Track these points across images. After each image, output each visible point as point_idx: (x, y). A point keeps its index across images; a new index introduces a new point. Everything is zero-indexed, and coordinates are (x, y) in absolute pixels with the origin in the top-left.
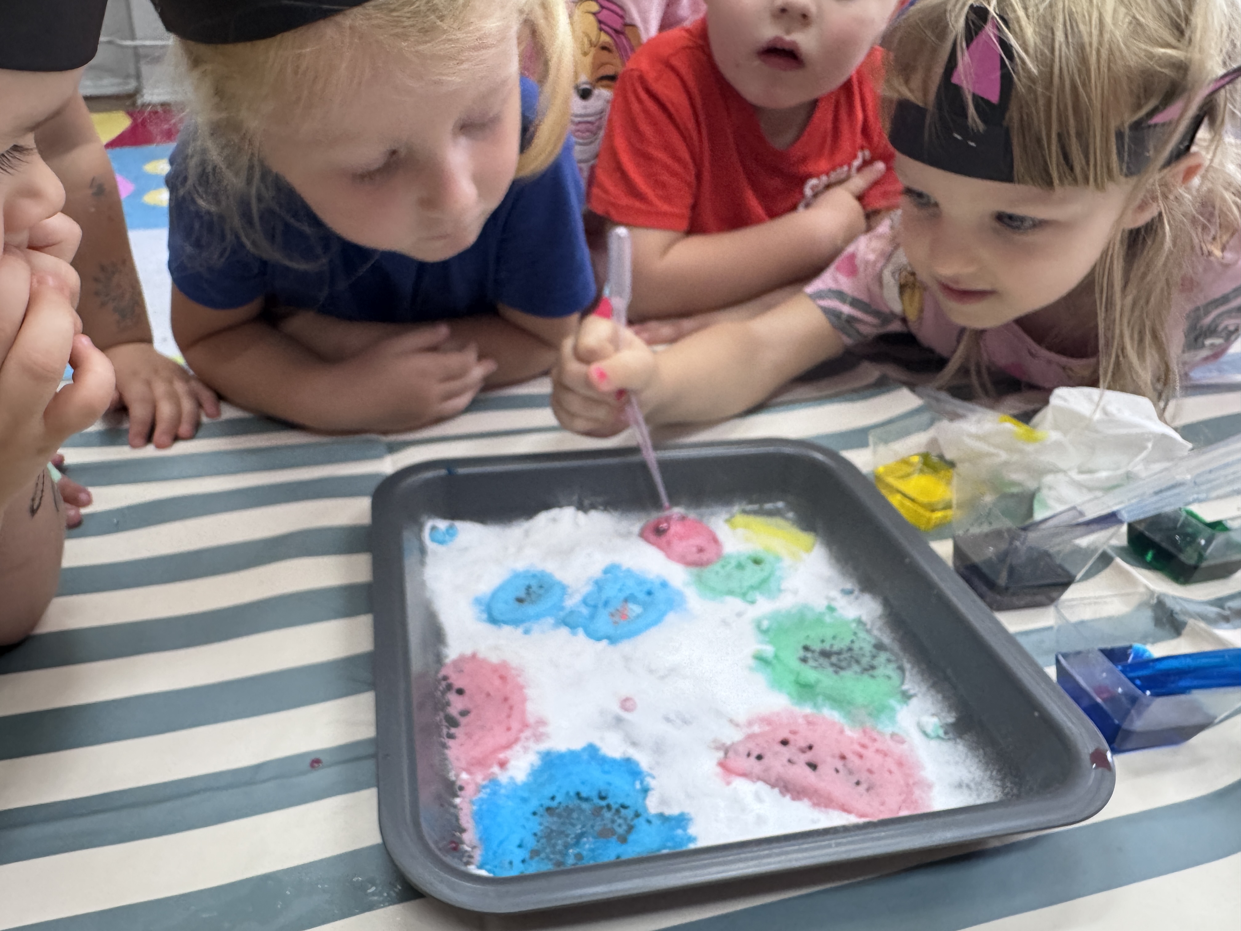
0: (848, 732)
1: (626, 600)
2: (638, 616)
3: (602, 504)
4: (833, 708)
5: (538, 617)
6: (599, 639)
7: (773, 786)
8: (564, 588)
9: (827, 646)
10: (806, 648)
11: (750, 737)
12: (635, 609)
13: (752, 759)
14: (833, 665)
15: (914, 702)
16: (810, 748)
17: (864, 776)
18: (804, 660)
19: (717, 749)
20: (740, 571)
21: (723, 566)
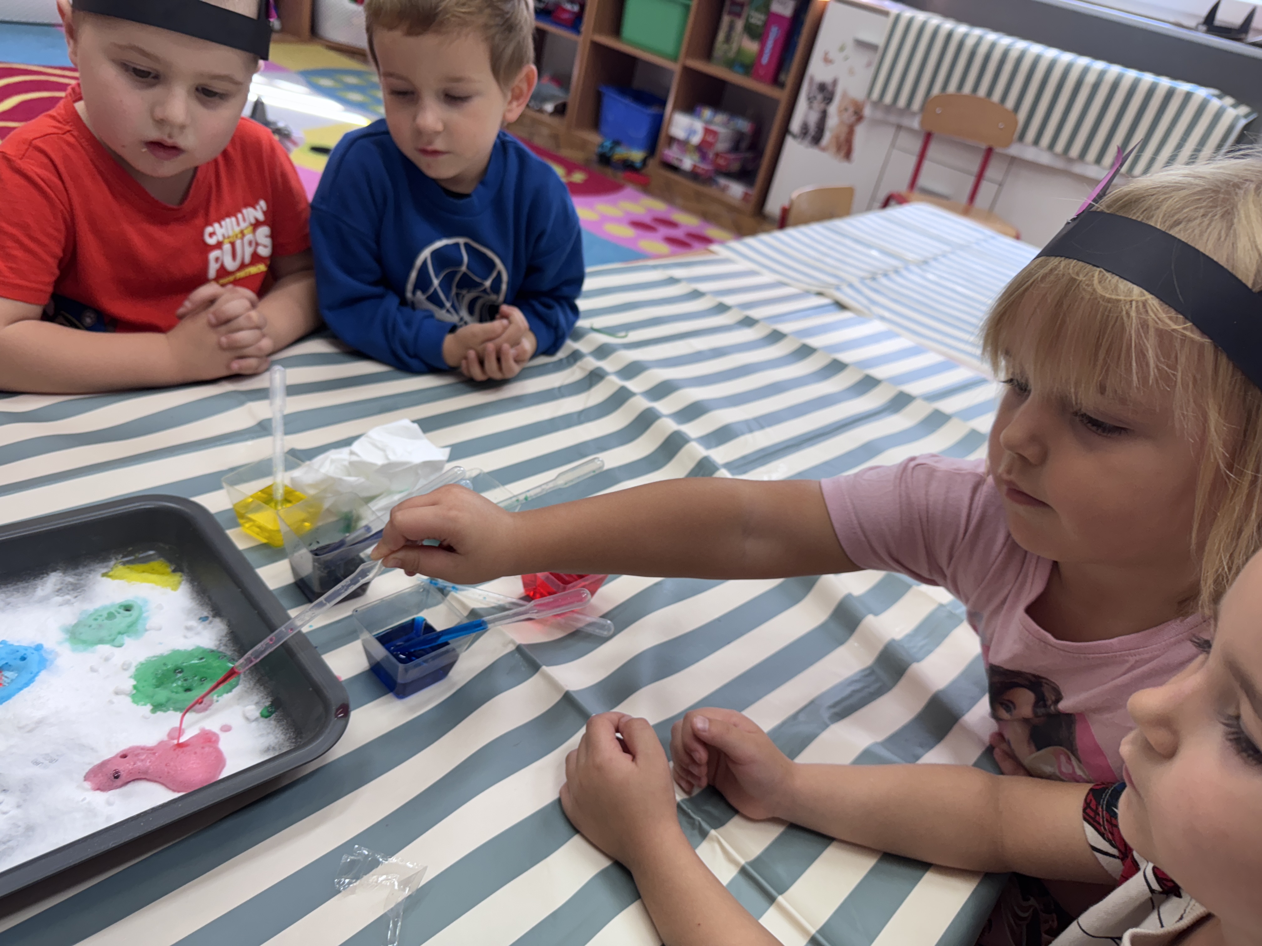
20: (111, 620)
21: (96, 619)
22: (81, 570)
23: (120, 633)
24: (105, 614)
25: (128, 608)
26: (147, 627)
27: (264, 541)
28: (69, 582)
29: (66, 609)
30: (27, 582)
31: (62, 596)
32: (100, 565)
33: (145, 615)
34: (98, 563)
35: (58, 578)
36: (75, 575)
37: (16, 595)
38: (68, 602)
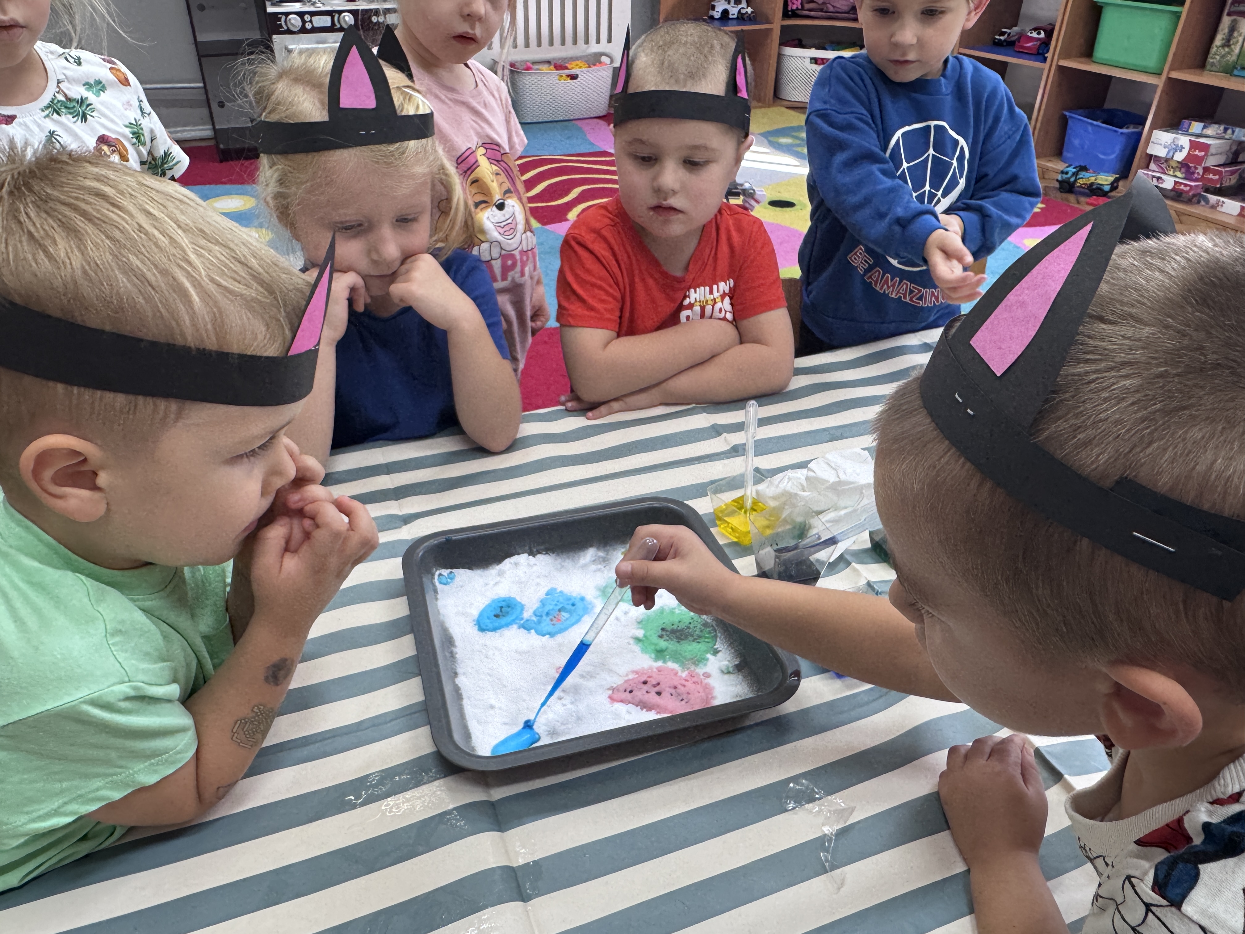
0: (680, 674)
1: (560, 610)
2: (567, 619)
3: (543, 550)
4: (674, 662)
5: (508, 625)
6: (544, 635)
7: (637, 706)
8: (522, 607)
9: (675, 627)
10: (663, 629)
11: (626, 681)
12: (565, 615)
13: (627, 693)
14: (677, 638)
15: (720, 654)
16: (658, 684)
17: (684, 697)
18: (661, 637)
19: (609, 689)
37: (567, 561)
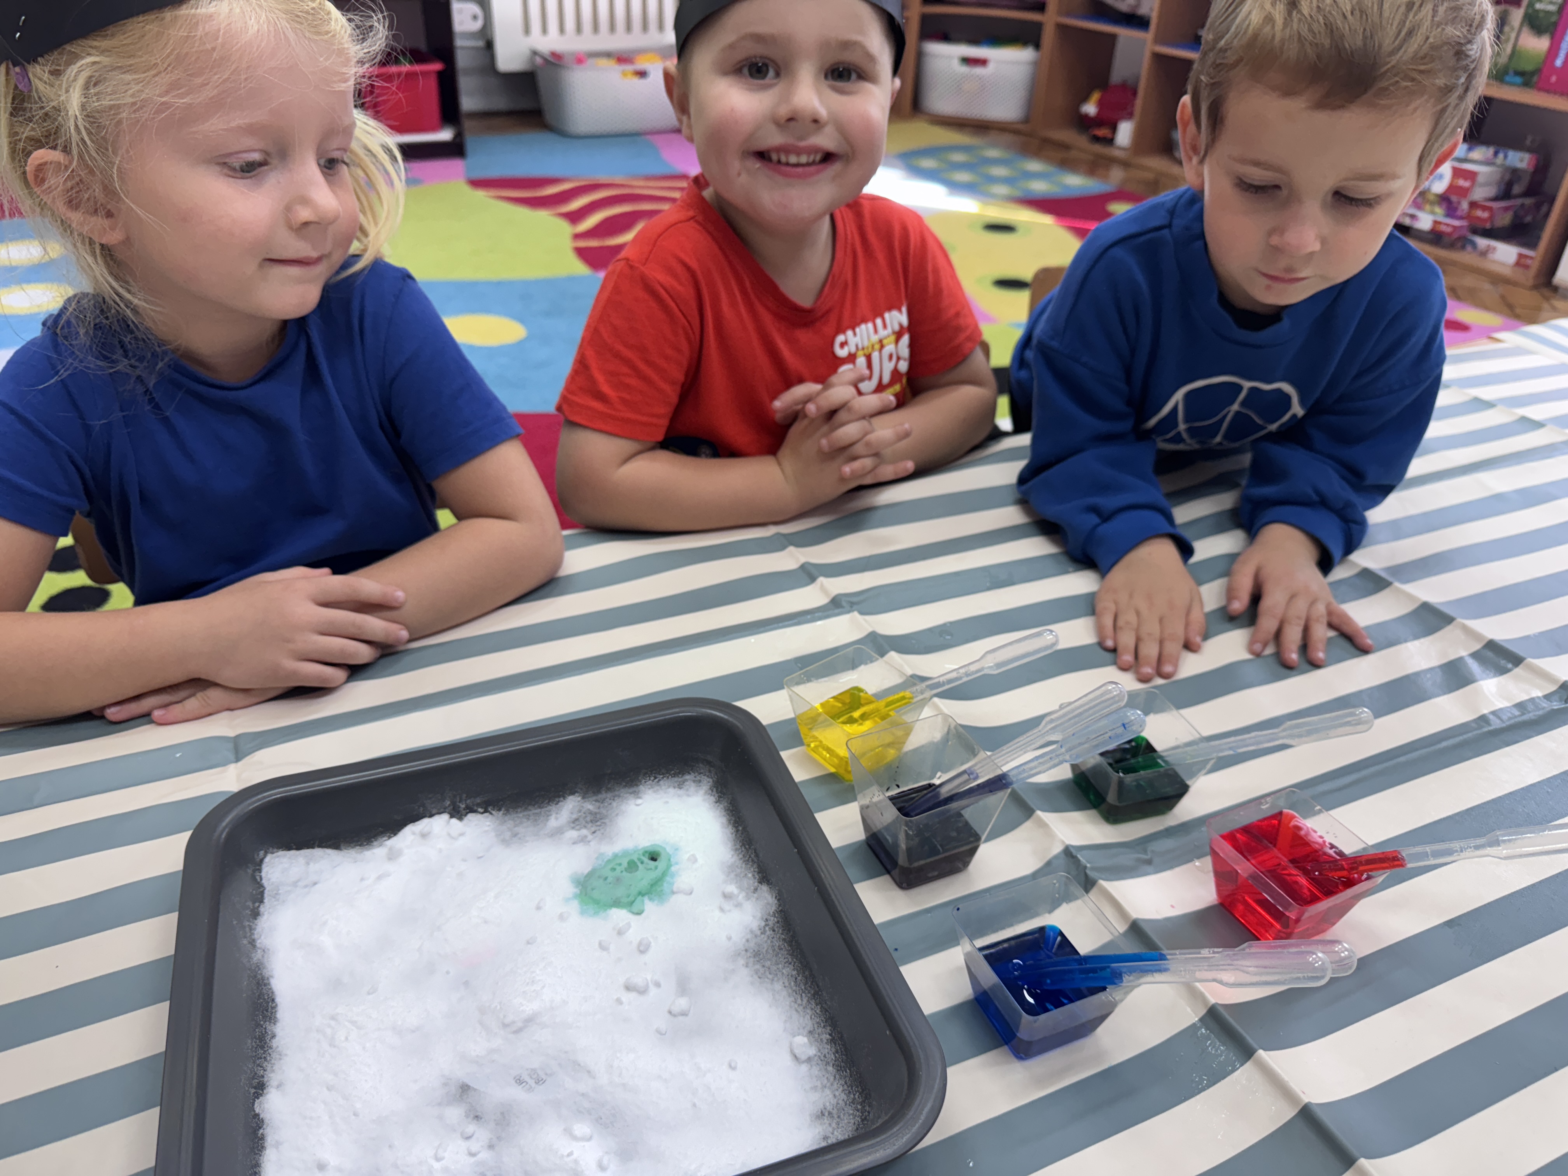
3: (479, 805)
20: (631, 872)
21: (613, 869)
22: (603, 795)
23: (641, 894)
24: (625, 864)
25: (654, 857)
26: (675, 889)
27: (833, 770)
28: (589, 810)
29: (580, 849)
30: (540, 807)
31: (579, 830)
32: (627, 789)
33: (673, 869)
34: (625, 786)
35: (576, 804)
36: (596, 801)
37: (526, 823)
38: (583, 840)
